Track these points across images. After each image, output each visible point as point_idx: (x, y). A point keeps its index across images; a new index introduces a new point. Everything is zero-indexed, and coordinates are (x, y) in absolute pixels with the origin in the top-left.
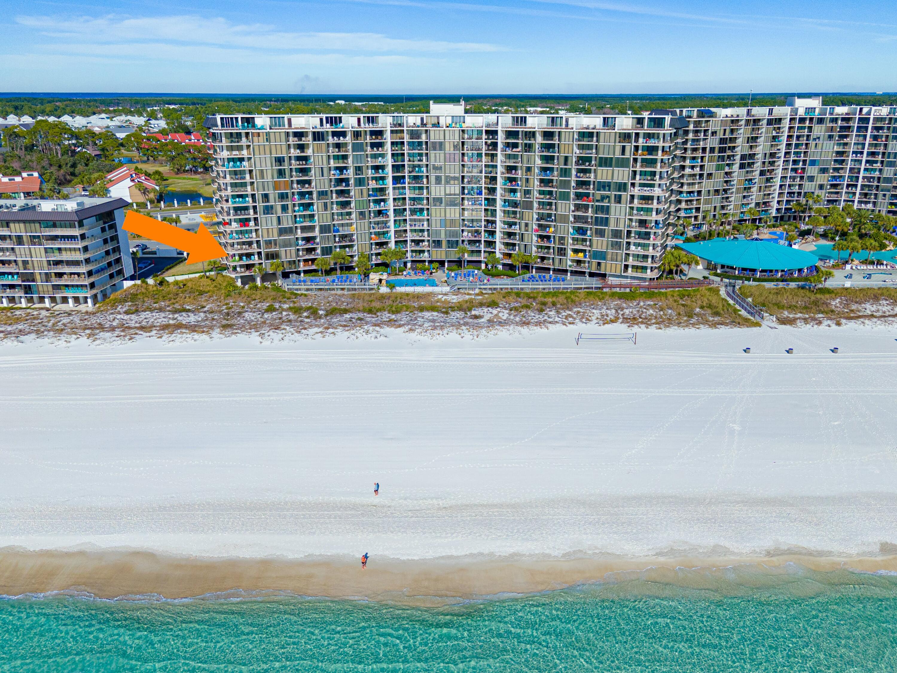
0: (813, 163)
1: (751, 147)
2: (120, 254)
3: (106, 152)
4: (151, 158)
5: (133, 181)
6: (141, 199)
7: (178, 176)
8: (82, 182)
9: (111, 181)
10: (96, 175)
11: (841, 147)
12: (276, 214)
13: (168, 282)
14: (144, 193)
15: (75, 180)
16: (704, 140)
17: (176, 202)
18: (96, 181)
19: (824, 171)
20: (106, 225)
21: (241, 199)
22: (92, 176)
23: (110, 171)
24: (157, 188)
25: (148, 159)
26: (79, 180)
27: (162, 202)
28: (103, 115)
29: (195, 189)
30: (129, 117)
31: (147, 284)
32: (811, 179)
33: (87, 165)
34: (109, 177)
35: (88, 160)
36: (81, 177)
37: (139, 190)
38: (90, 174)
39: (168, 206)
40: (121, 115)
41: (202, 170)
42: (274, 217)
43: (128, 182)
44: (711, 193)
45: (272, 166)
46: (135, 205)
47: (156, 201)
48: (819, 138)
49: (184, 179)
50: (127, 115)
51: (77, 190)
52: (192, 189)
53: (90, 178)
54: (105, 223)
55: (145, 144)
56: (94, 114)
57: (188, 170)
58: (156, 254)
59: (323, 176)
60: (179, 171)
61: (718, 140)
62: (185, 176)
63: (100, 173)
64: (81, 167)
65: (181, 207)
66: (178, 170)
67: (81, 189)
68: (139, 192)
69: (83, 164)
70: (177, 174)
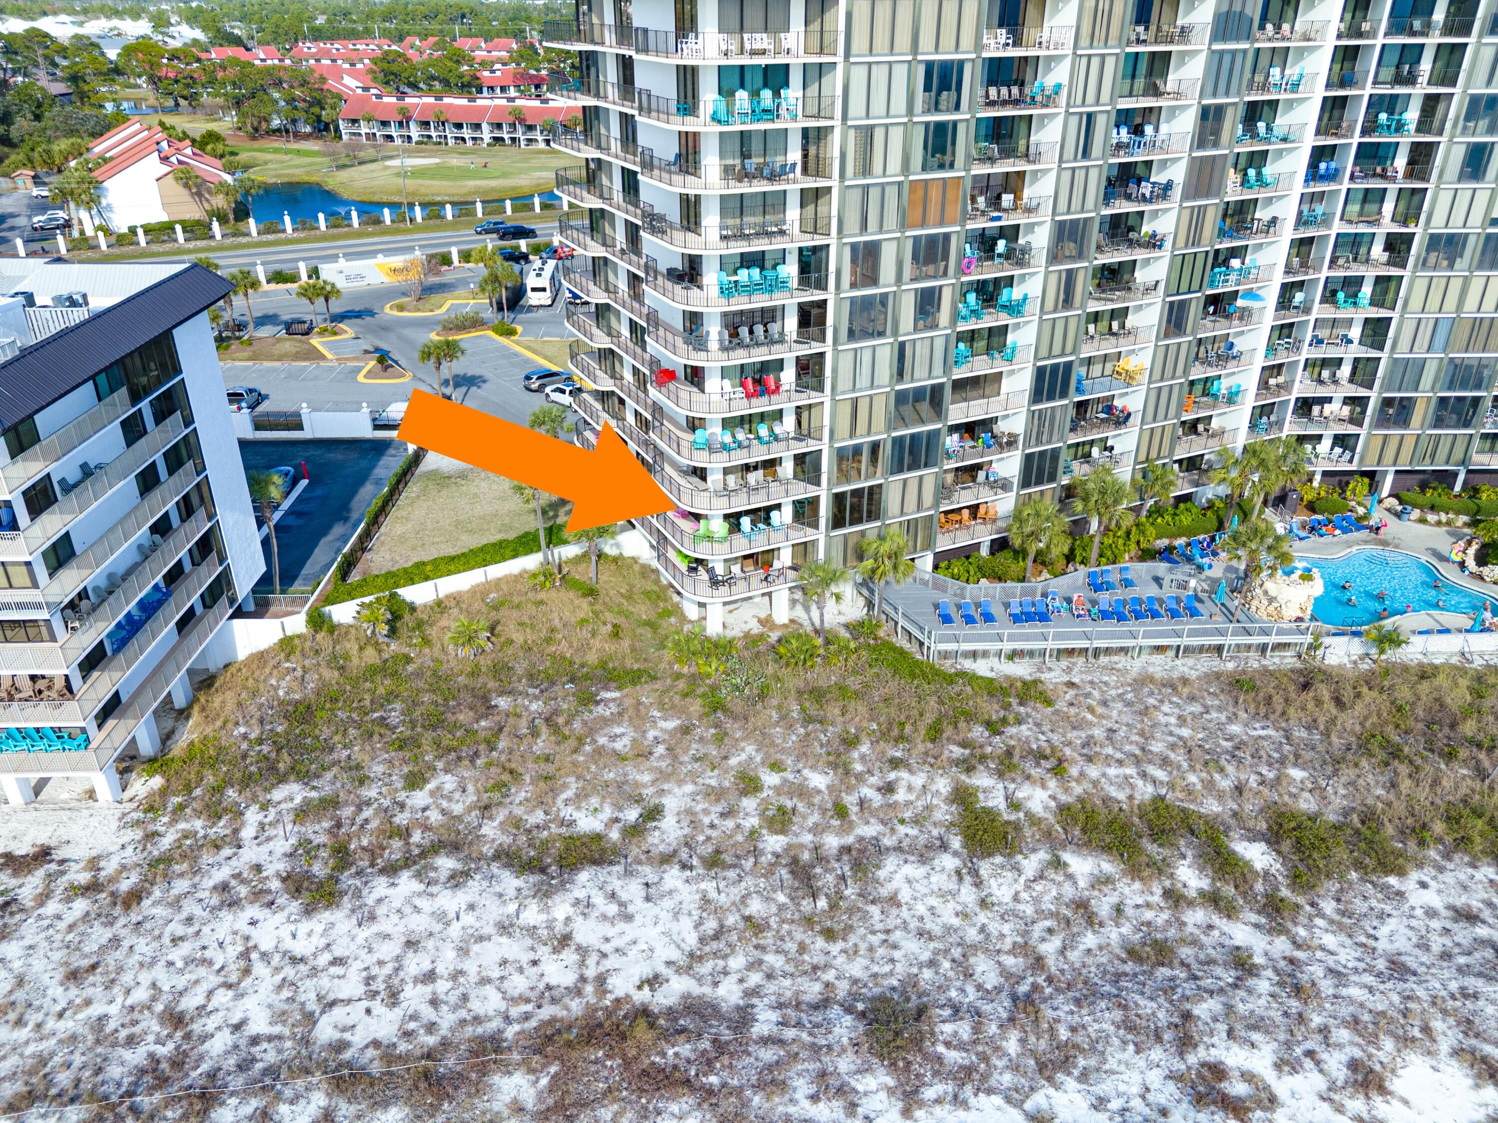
2: (211, 516)
3: (81, 84)
4: (182, 102)
5: (165, 159)
6: (193, 212)
7: (256, 144)
8: (31, 161)
9: (106, 161)
10: (63, 144)
12: (895, 333)
13: (413, 608)
14: (199, 194)
15: (13, 157)
17: (287, 219)
18: (66, 159)
20: (144, 405)
21: (755, 272)
22: (55, 148)
23: (98, 134)
24: (229, 179)
25: (177, 105)
26: (21, 157)
27: (251, 221)
28: (63, 18)
29: (314, 179)
30: (115, 22)
31: (333, 628)
33: (38, 118)
34: (97, 150)
35: (39, 105)
36: (25, 148)
37: (186, 186)
38: (49, 141)
39: (268, 231)
40: (98, 18)
41: (308, 129)
42: (885, 348)
43: (152, 166)
45: (910, 111)
46: (178, 228)
47: (231, 217)
49: (276, 151)
50: (109, 17)
51: (20, 183)
52: (306, 179)
53: (48, 152)
54: (135, 397)
55: (167, 69)
56: (45, 14)
57: (278, 130)
58: (300, 427)
59: (1086, 154)
60: (256, 134)
62: (276, 145)
63: (73, 140)
64: (24, 123)
65: (302, 235)
66: (256, 130)
67: (29, 182)
68: (185, 192)
69: (30, 116)
70: (254, 138)
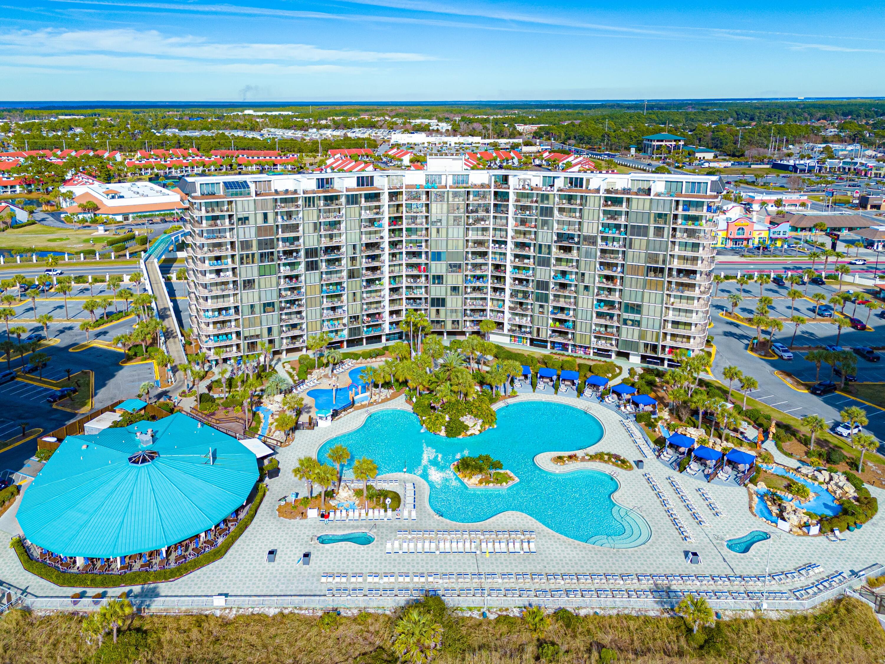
0: (437, 256)
1: (331, 237)
11: (480, 233)
16: (231, 230)
19: (455, 267)
32: (439, 279)
44: (257, 309)
48: (440, 221)
61: (253, 231)
